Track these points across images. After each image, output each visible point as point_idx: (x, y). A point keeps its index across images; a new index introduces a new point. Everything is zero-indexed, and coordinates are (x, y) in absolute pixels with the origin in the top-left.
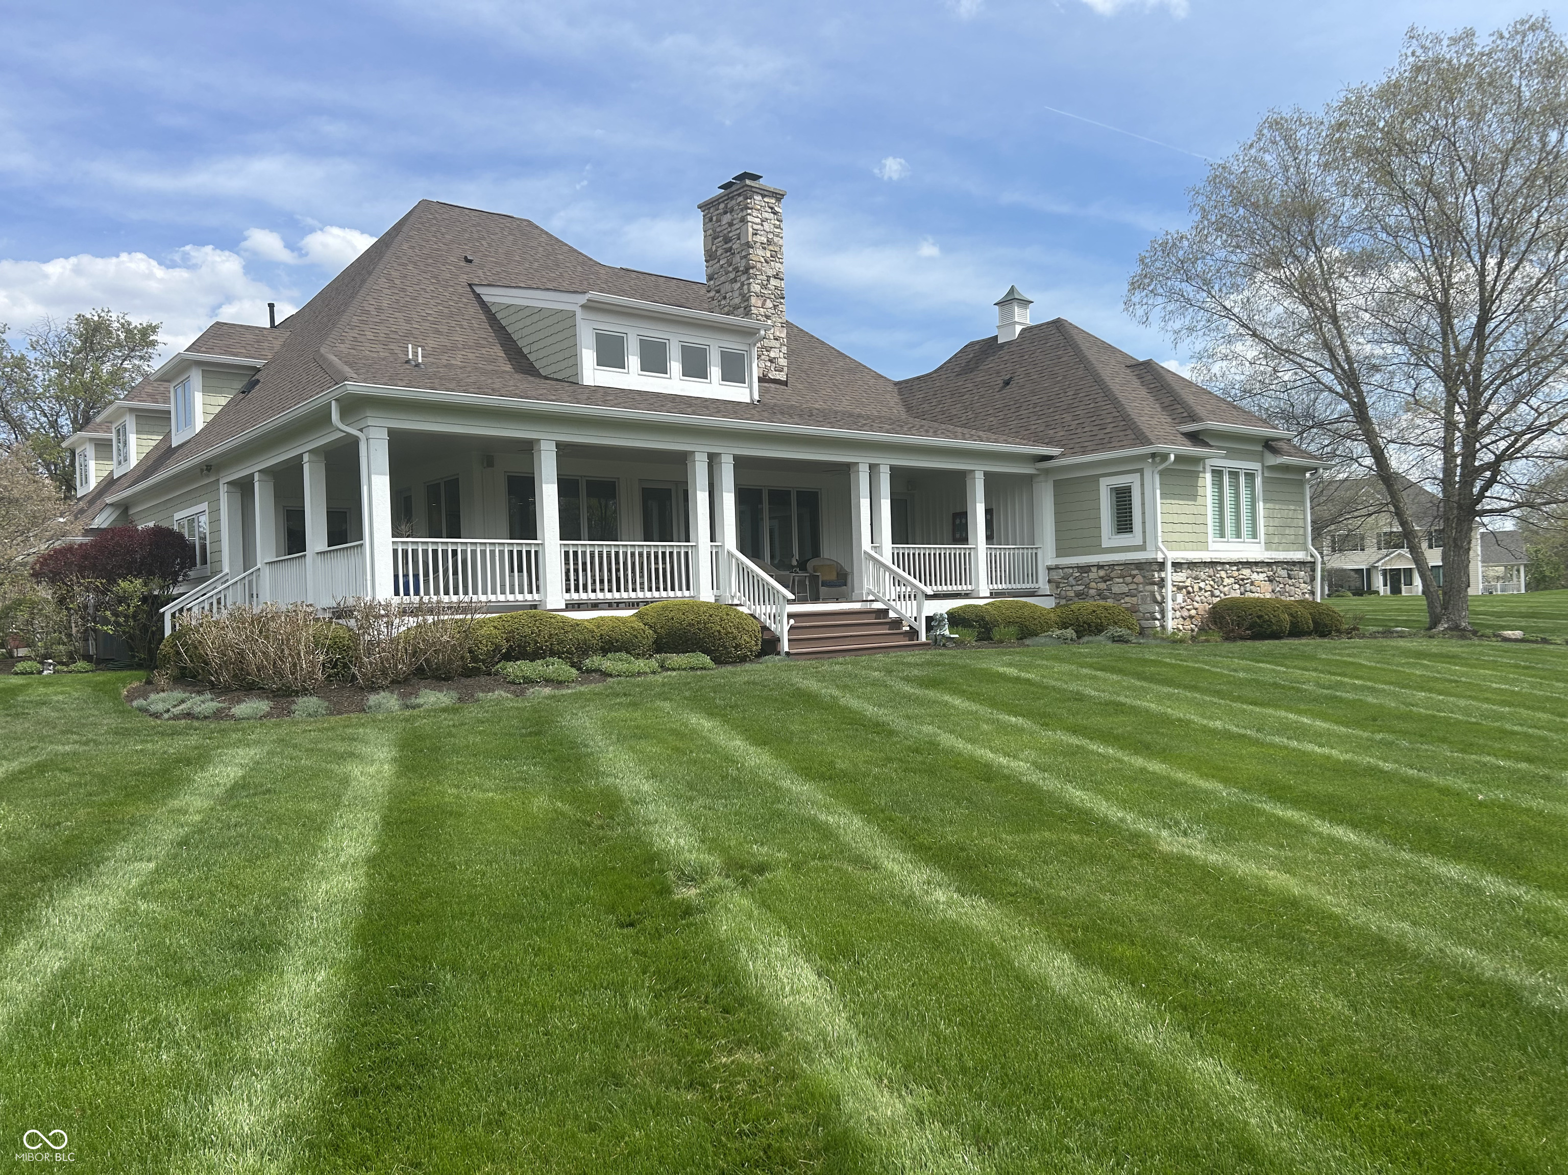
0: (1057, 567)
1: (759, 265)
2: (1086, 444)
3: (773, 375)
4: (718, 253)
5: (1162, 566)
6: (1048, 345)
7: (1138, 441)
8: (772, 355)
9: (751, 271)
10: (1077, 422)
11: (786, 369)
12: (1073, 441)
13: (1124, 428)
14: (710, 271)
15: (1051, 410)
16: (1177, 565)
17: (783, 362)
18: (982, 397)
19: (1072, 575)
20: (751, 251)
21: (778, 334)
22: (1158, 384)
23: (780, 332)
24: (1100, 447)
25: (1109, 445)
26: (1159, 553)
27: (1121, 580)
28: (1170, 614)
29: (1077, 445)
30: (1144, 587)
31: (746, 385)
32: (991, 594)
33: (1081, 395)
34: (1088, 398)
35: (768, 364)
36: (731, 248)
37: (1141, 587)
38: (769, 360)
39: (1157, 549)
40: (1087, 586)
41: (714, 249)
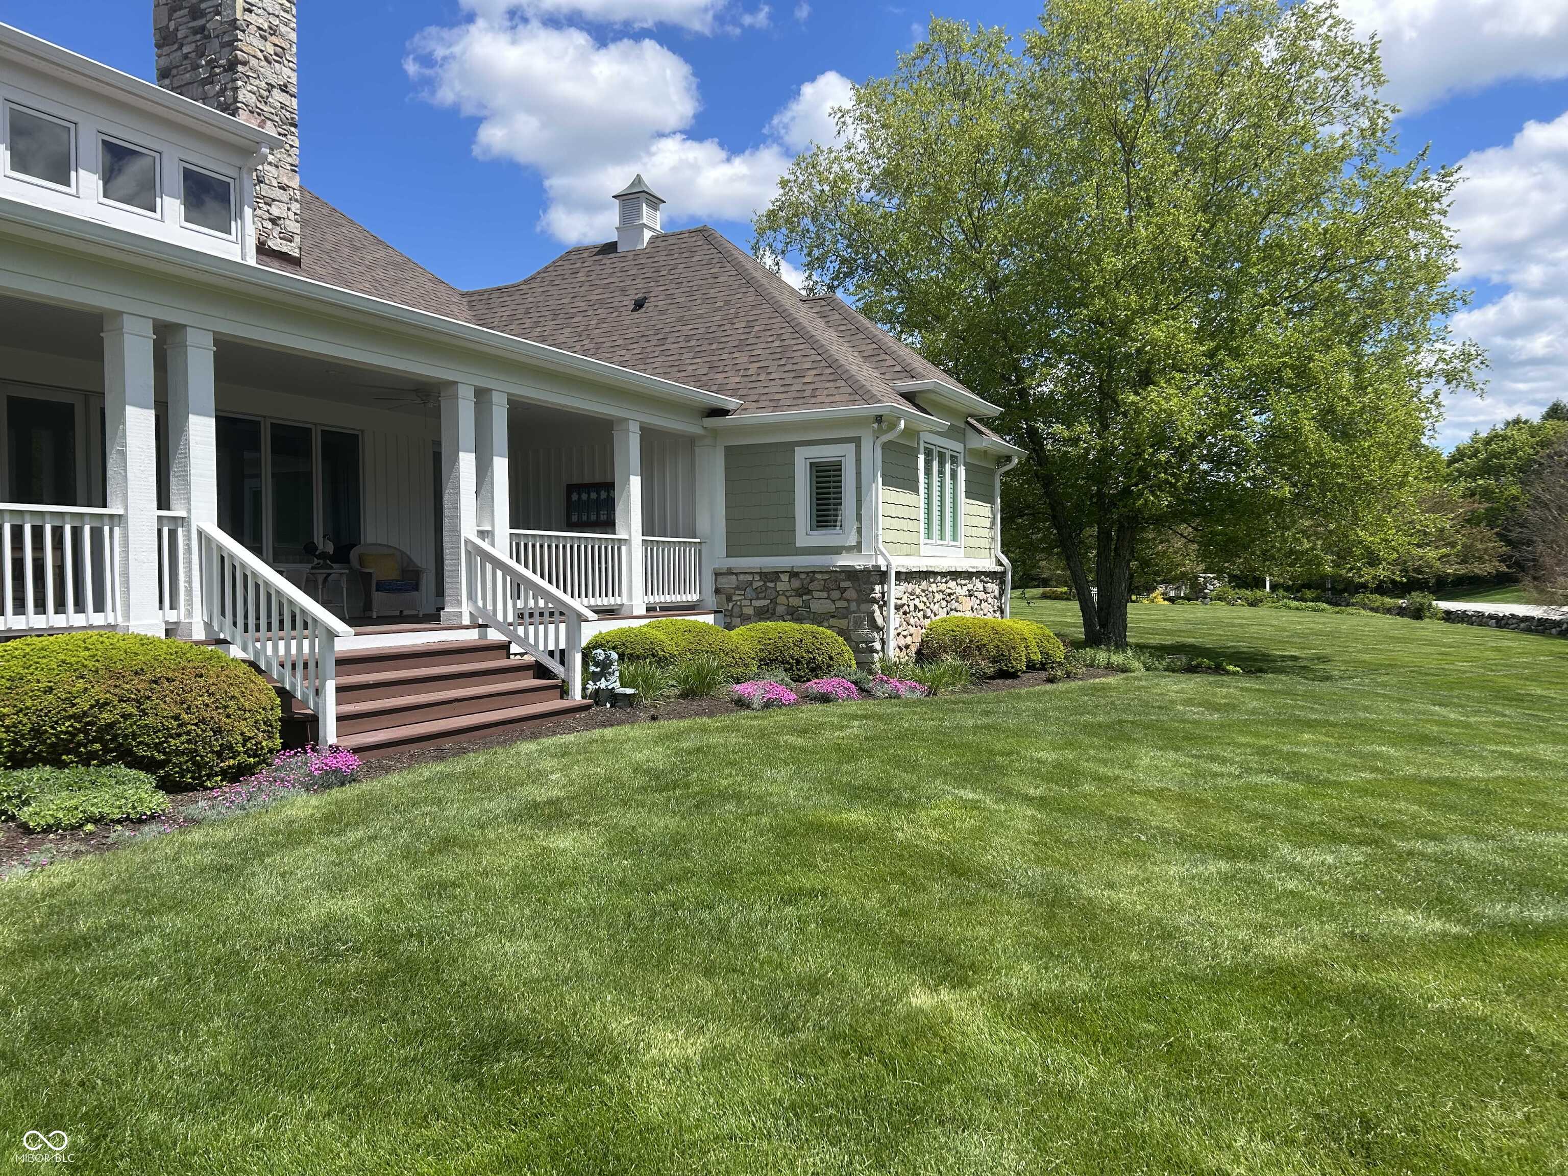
0: (730, 572)
1: (253, 62)
2: (777, 397)
3: (275, 244)
4: (180, 35)
5: (882, 576)
6: (695, 259)
7: (857, 397)
8: (275, 211)
9: (240, 68)
10: (758, 365)
11: (297, 239)
12: (757, 391)
13: (831, 377)
14: (164, 62)
15: (714, 346)
16: (905, 576)
17: (294, 227)
18: (603, 320)
19: (751, 583)
20: (240, 35)
21: (285, 180)
22: (850, 326)
23: (290, 178)
24: (801, 401)
25: (813, 400)
26: (880, 558)
27: (825, 595)
28: (892, 644)
29: (764, 397)
30: (858, 606)
31: (233, 238)
32: (649, 609)
33: (756, 329)
34: (769, 333)
35: (269, 225)
36: (203, 28)
37: (853, 607)
38: (270, 220)
39: (878, 552)
40: (774, 601)
41: (172, 28)
